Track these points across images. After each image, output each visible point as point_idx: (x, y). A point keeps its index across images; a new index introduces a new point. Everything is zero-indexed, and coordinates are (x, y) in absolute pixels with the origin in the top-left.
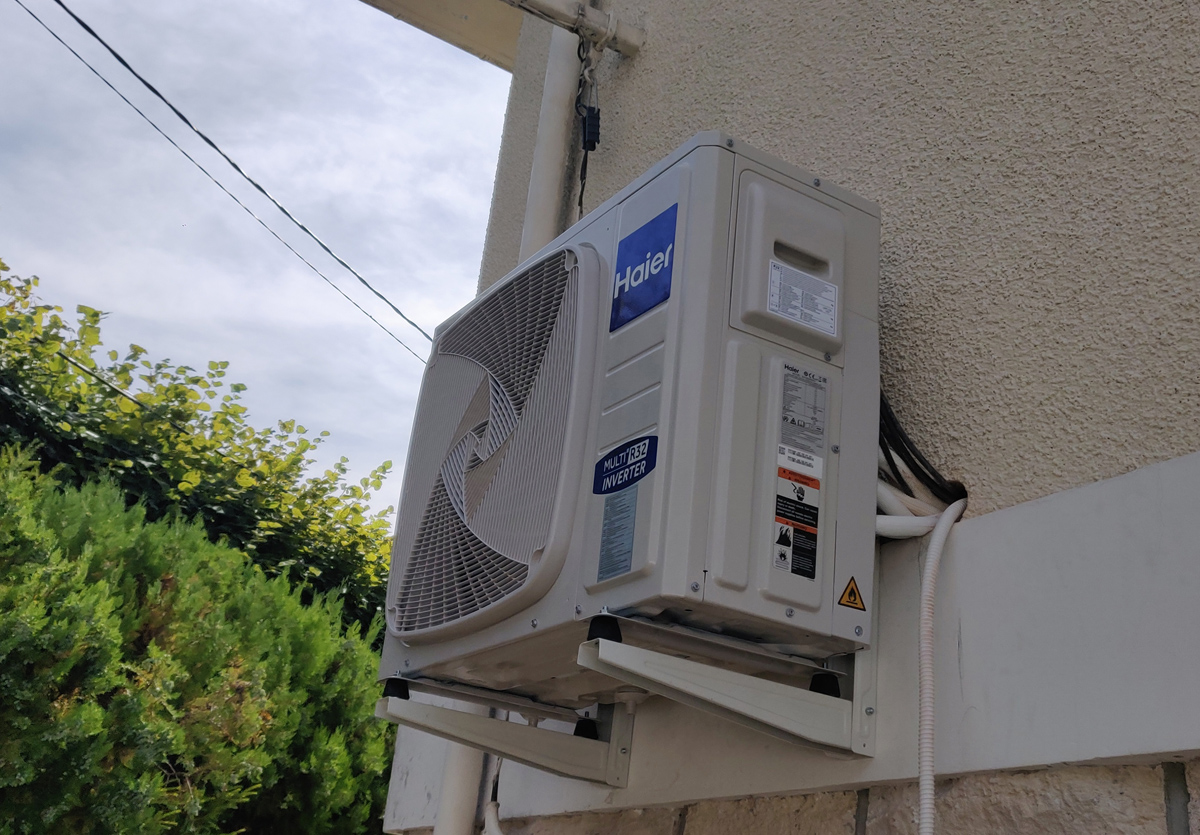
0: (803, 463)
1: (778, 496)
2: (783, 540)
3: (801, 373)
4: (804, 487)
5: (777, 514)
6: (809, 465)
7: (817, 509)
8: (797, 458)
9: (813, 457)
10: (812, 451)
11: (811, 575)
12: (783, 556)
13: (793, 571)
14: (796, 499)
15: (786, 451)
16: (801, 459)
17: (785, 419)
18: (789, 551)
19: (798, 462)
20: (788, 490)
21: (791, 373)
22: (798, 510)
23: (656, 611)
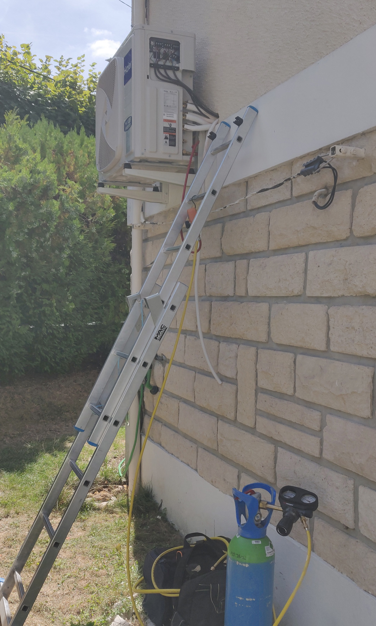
0: (171, 117)
1: (164, 127)
2: (166, 138)
3: (169, 92)
4: (171, 123)
5: (164, 131)
6: (173, 117)
7: (175, 128)
8: (169, 115)
9: (174, 114)
10: (173, 113)
11: (175, 145)
12: (166, 142)
13: (169, 146)
14: (169, 127)
15: (166, 114)
16: (170, 116)
17: (165, 106)
18: (168, 141)
19: (169, 117)
20: (167, 125)
21: (166, 92)
22: (170, 129)
23: (139, 160)
